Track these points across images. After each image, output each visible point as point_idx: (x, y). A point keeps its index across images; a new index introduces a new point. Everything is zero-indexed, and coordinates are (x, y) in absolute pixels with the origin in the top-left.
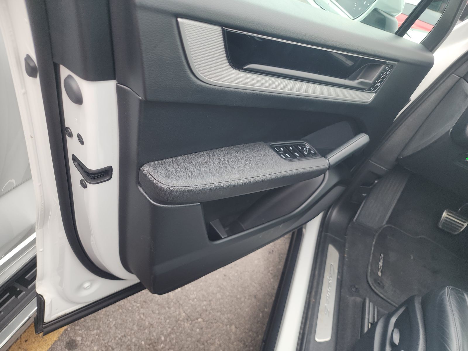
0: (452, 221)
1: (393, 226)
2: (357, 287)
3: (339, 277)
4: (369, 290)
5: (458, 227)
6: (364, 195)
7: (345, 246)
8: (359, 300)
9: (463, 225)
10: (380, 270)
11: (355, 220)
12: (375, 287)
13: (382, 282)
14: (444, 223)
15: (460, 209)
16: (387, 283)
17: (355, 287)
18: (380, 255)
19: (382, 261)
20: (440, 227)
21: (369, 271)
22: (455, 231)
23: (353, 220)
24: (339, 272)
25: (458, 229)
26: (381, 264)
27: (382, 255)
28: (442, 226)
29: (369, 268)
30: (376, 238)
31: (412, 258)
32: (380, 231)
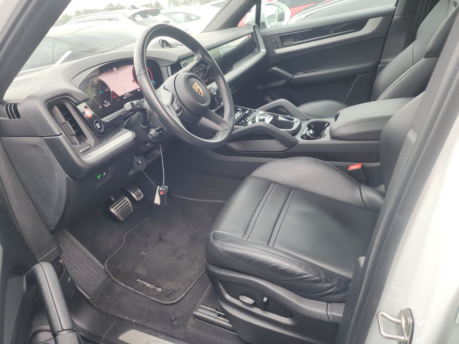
0: (122, 209)
1: (108, 259)
2: (173, 318)
3: (162, 337)
4: (176, 306)
5: (128, 207)
6: (69, 280)
7: (123, 320)
8: (191, 321)
9: (127, 202)
10: (155, 287)
11: (88, 297)
12: (175, 299)
13: (169, 291)
14: (121, 215)
15: (112, 198)
16: (170, 285)
17: (173, 321)
18: (139, 282)
19: (145, 283)
20: (123, 219)
21: (156, 299)
22: (131, 209)
23: (89, 299)
24: (156, 336)
25: (130, 207)
26: (148, 285)
27: (138, 280)
28: (123, 217)
29: (153, 298)
30: (117, 281)
31: (143, 253)
32: (110, 274)
